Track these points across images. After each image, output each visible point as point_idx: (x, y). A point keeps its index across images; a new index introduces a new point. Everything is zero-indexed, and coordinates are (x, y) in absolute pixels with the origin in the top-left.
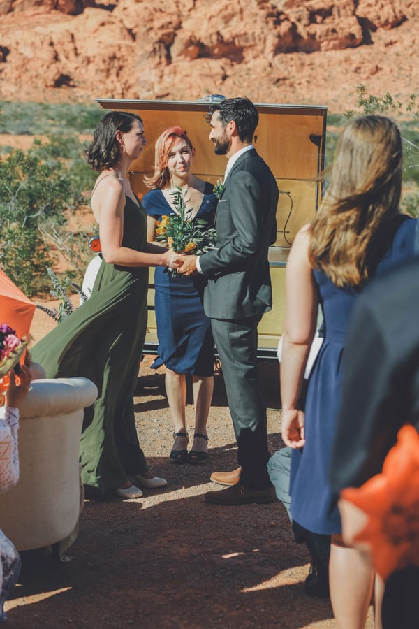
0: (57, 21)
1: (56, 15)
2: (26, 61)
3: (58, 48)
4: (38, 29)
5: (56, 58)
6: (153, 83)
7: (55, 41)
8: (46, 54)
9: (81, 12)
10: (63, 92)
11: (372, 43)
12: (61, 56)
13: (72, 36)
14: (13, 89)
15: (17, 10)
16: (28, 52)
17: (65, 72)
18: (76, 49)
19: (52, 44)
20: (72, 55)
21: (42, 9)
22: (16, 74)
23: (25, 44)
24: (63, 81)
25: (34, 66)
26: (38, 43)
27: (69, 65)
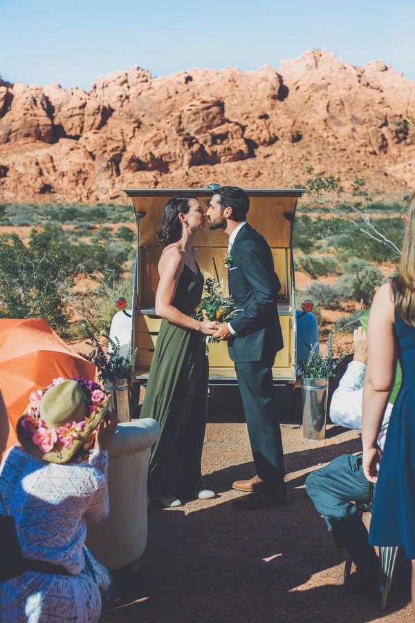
0: (40, 148)
1: (40, 144)
2: (20, 176)
3: (42, 166)
4: (28, 153)
5: (41, 173)
6: (108, 189)
7: (40, 162)
8: (34, 170)
9: (57, 141)
10: (47, 197)
11: (255, 156)
12: (45, 172)
13: (51, 158)
14: (12, 195)
15: (12, 140)
16: (21, 170)
17: (47, 183)
18: (54, 167)
19: (37, 164)
20: (51, 170)
21: (29, 139)
22: (13, 185)
23: (19, 164)
24: (46, 189)
25: (27, 179)
26: (28, 163)
27: (50, 178)
